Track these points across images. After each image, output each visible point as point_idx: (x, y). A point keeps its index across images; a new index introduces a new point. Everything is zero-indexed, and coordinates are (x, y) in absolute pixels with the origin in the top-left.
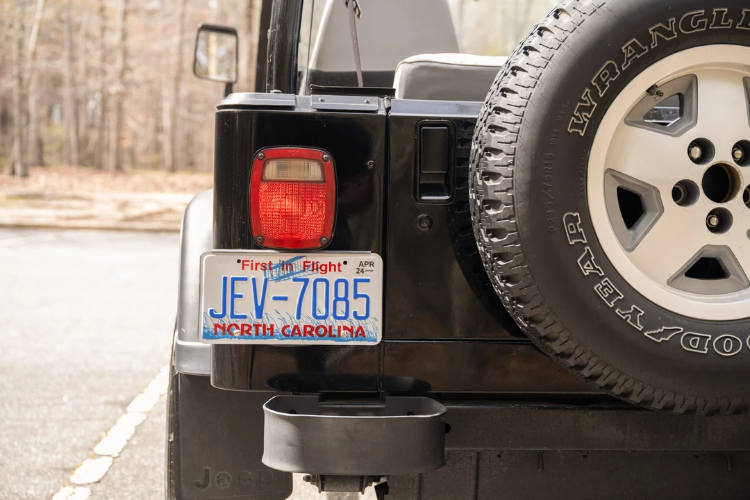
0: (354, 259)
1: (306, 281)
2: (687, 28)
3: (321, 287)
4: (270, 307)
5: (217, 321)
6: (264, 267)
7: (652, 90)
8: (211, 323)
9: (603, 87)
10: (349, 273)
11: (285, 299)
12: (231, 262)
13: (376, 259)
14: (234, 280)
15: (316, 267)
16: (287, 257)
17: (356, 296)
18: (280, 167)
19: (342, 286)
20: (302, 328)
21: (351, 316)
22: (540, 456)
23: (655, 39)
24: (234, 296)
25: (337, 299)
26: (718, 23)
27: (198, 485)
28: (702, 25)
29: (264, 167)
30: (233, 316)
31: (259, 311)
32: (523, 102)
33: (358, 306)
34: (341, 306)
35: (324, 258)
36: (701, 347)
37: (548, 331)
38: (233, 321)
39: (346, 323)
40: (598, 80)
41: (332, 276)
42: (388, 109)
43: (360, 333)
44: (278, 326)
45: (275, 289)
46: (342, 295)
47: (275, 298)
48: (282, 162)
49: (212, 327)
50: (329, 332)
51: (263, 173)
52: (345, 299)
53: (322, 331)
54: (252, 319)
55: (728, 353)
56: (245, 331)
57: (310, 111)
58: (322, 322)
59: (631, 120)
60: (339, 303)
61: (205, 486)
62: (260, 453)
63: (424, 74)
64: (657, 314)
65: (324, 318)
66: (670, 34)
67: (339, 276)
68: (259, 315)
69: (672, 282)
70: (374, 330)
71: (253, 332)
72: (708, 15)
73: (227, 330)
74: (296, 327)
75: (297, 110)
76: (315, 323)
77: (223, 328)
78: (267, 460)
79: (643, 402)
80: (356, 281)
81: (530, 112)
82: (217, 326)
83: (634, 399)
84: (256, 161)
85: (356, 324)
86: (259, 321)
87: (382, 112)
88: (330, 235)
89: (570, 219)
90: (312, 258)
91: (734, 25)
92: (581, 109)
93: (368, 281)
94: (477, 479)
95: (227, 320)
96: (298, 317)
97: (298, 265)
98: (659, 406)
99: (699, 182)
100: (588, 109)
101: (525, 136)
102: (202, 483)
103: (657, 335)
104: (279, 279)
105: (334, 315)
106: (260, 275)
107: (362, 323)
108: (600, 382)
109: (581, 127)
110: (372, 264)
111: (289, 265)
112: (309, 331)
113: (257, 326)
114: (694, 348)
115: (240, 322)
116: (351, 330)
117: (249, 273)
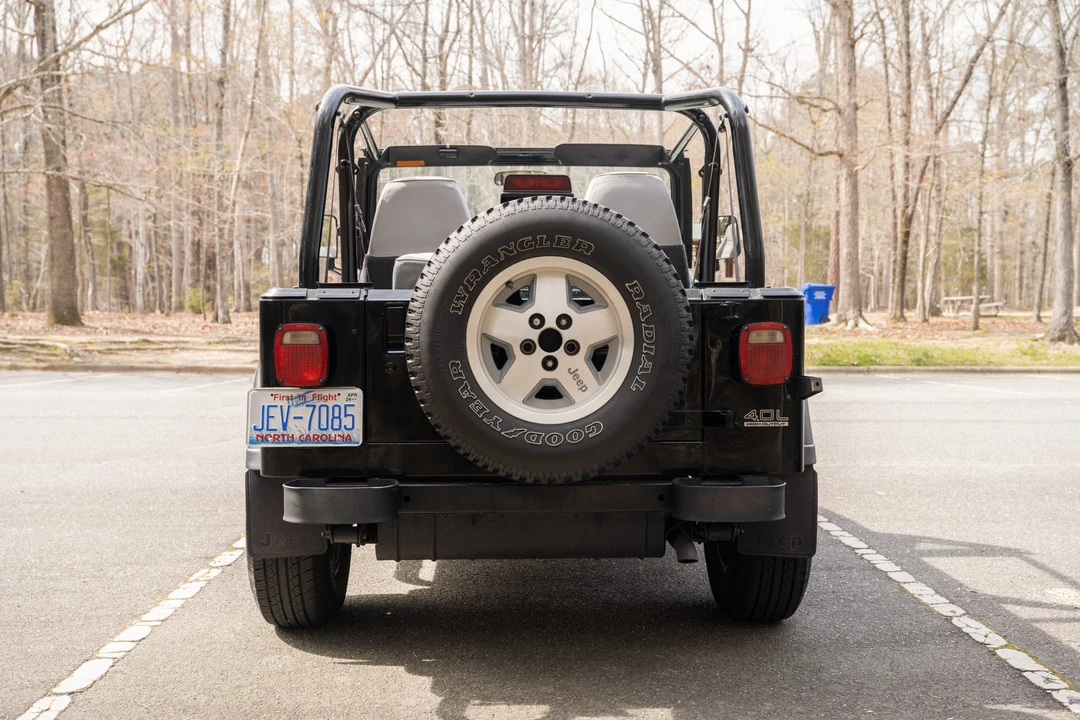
0: (345, 392)
1: (314, 406)
2: (523, 248)
3: (324, 410)
4: (291, 423)
5: (258, 433)
6: (288, 399)
7: (508, 283)
8: (255, 434)
9: (472, 285)
10: (341, 401)
11: (301, 418)
12: (267, 396)
13: (359, 391)
14: (269, 407)
15: (321, 398)
16: (302, 392)
17: (346, 415)
18: (293, 336)
19: (337, 409)
20: (312, 436)
21: (343, 428)
22: (474, 517)
23: (502, 255)
24: (268, 417)
25: (334, 417)
26: (541, 244)
27: (263, 544)
28: (531, 246)
29: (283, 336)
30: (268, 429)
31: (285, 426)
32: (423, 295)
33: (347, 422)
34: (336, 422)
35: (326, 392)
36: (537, 441)
37: (446, 433)
38: (268, 433)
39: (340, 433)
40: (468, 281)
41: (330, 403)
42: (366, 296)
43: (349, 439)
44: (297, 436)
45: (295, 412)
46: (337, 415)
47: (295, 418)
48: (294, 333)
49: (255, 436)
50: (329, 439)
51: (282, 340)
52: (339, 417)
53: (324, 438)
54: (280, 431)
55: (554, 444)
56: (276, 439)
57: (316, 299)
58: (325, 432)
59: (496, 303)
60: (335, 420)
61: (268, 544)
62: (282, 514)
63: (408, 268)
64: (511, 421)
65: (325, 429)
66: (512, 252)
67: (334, 403)
68: (285, 428)
69: (526, 401)
70: (357, 437)
71: (281, 439)
72: (535, 239)
73: (264, 439)
74: (308, 436)
75: (308, 299)
76: (320, 433)
77: (262, 437)
78: (286, 518)
79: (507, 475)
80: (346, 406)
81: (429, 301)
82: (258, 436)
83: (502, 474)
84: (277, 332)
85: (346, 433)
86: (285, 433)
87: (362, 299)
88: (325, 377)
89: (453, 364)
90: (318, 392)
91: (551, 245)
92: (458, 299)
93: (353, 405)
94: (435, 533)
95: (265, 432)
96: (309, 429)
97: (309, 396)
98: (517, 478)
99: (536, 341)
100: (463, 299)
101: (426, 316)
102: (266, 543)
103: (510, 434)
104: (297, 405)
105: (332, 427)
106: (285, 404)
107: (349, 432)
108: (490, 469)
109: (459, 309)
110: (356, 395)
111: (303, 396)
112: (316, 438)
113: (283, 436)
114: (533, 442)
115: (272, 433)
116: (343, 437)
117: (279, 403)
